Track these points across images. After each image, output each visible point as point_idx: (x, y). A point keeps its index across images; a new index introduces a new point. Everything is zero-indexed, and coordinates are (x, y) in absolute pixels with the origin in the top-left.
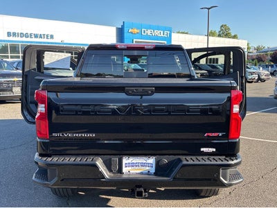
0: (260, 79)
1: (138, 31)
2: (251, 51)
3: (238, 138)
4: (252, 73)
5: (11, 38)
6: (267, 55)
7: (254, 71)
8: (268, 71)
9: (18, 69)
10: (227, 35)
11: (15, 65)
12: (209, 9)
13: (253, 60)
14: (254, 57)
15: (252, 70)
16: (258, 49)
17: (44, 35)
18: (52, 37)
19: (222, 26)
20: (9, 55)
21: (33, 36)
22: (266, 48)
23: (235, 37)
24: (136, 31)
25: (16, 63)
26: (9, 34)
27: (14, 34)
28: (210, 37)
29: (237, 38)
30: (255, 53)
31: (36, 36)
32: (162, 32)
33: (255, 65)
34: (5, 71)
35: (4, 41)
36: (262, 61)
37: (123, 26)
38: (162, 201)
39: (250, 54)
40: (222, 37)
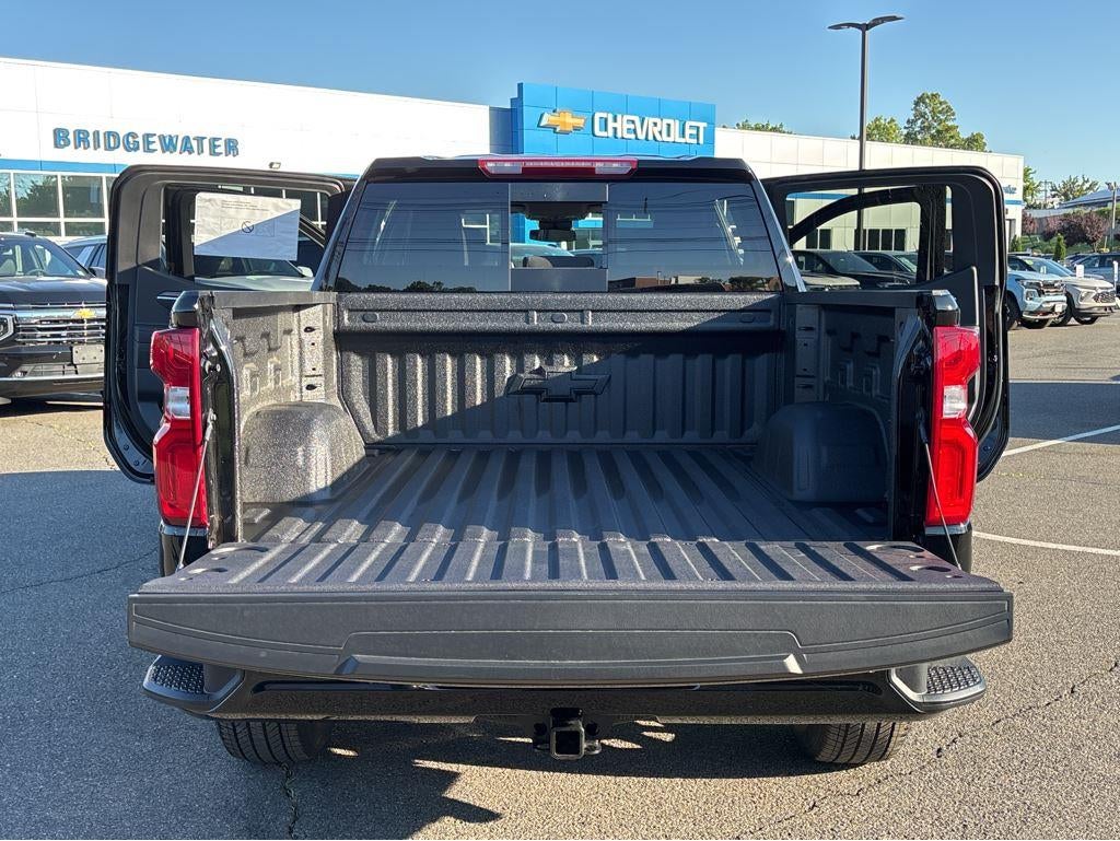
0: (1073, 313)
1: (580, 122)
2: (1039, 198)
3: (963, 519)
4: (1041, 289)
5: (70, 154)
6: (1105, 215)
7: (1051, 278)
8: (1109, 278)
9: (93, 273)
10: (942, 138)
11: (83, 259)
12: (865, 28)
13: (1048, 236)
14: (1053, 226)
15: (1041, 277)
16: (1067, 193)
17: (200, 140)
18: (232, 147)
19: (920, 100)
20: (62, 220)
21: (157, 146)
22: (1102, 187)
23: (973, 143)
24: (570, 120)
25: (88, 251)
26: (60, 138)
27: (82, 138)
28: (868, 145)
29: (981, 148)
30: (1055, 209)
31: (168, 144)
32: (676, 126)
33: (1057, 258)
34: (45, 281)
35: (41, 165)
36: (1084, 239)
37: (517, 102)
38: (664, 781)
39: (1035, 214)
40: (923, 143)
